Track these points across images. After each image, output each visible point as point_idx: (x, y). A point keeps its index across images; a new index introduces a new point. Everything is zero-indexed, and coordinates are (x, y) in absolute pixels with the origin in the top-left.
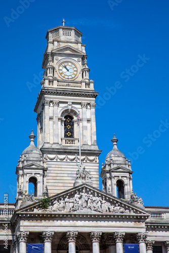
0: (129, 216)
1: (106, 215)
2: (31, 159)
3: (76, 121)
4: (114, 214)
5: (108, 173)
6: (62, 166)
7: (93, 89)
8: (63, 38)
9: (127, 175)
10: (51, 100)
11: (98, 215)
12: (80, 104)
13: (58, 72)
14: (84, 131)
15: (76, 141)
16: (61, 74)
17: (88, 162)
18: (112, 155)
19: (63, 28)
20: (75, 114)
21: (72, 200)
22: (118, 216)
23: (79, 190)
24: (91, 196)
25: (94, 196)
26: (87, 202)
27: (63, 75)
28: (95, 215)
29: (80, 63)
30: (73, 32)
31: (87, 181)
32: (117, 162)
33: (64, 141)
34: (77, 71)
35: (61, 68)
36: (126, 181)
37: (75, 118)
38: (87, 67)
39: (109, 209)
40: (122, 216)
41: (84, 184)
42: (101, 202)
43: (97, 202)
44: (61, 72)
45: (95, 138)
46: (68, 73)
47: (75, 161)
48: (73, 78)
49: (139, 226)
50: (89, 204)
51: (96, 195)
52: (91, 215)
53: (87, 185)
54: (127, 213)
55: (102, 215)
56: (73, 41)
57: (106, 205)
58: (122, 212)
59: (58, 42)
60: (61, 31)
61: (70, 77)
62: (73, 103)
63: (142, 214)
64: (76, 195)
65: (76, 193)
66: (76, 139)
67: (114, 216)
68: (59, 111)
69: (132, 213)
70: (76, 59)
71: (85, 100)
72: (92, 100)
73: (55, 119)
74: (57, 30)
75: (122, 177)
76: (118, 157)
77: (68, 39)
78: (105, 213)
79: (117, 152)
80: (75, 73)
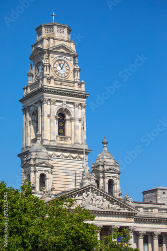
0: (124, 213)
1: (107, 212)
2: (41, 157)
3: (68, 120)
4: (112, 210)
5: (101, 173)
6: (59, 163)
7: (84, 90)
8: (57, 35)
9: (117, 175)
10: (50, 98)
11: (101, 212)
12: (73, 103)
13: (53, 69)
14: (76, 130)
15: (69, 139)
16: (56, 72)
17: (79, 159)
18: (105, 157)
19: (57, 25)
20: (68, 112)
21: (81, 198)
22: (115, 212)
23: (86, 189)
24: (96, 195)
25: (98, 195)
26: (92, 200)
27: (57, 73)
28: (98, 211)
29: (72, 62)
30: (66, 30)
31: (92, 182)
32: (109, 164)
33: (59, 138)
34: (69, 70)
35: (55, 66)
36: (115, 181)
37: (67, 117)
38: (78, 67)
39: (109, 206)
40: (118, 212)
41: (91, 185)
42: (103, 200)
43: (100, 200)
44: (55, 69)
45: (85, 137)
46: (61, 72)
47: (68, 158)
48: (65, 77)
49: (130, 221)
50: (94, 202)
51: (99, 194)
52: (95, 211)
53: (93, 185)
54: (122, 210)
55: (104, 212)
56: (66, 39)
57: (107, 203)
58: (119, 210)
59: (54, 39)
60: (55, 28)
61: (63, 76)
62: (67, 102)
63: (133, 212)
64: (84, 194)
65: (84, 192)
66: (69, 137)
67: (112, 212)
68: (55, 109)
69: (126, 211)
70: (69, 58)
71: (77, 100)
72: (83, 101)
73: (53, 117)
74: (51, 26)
75: (113, 177)
76: (110, 159)
77: (61, 36)
78: (106, 210)
79: (109, 155)
80: (68, 71)
